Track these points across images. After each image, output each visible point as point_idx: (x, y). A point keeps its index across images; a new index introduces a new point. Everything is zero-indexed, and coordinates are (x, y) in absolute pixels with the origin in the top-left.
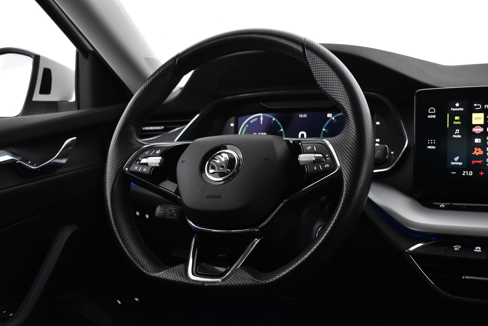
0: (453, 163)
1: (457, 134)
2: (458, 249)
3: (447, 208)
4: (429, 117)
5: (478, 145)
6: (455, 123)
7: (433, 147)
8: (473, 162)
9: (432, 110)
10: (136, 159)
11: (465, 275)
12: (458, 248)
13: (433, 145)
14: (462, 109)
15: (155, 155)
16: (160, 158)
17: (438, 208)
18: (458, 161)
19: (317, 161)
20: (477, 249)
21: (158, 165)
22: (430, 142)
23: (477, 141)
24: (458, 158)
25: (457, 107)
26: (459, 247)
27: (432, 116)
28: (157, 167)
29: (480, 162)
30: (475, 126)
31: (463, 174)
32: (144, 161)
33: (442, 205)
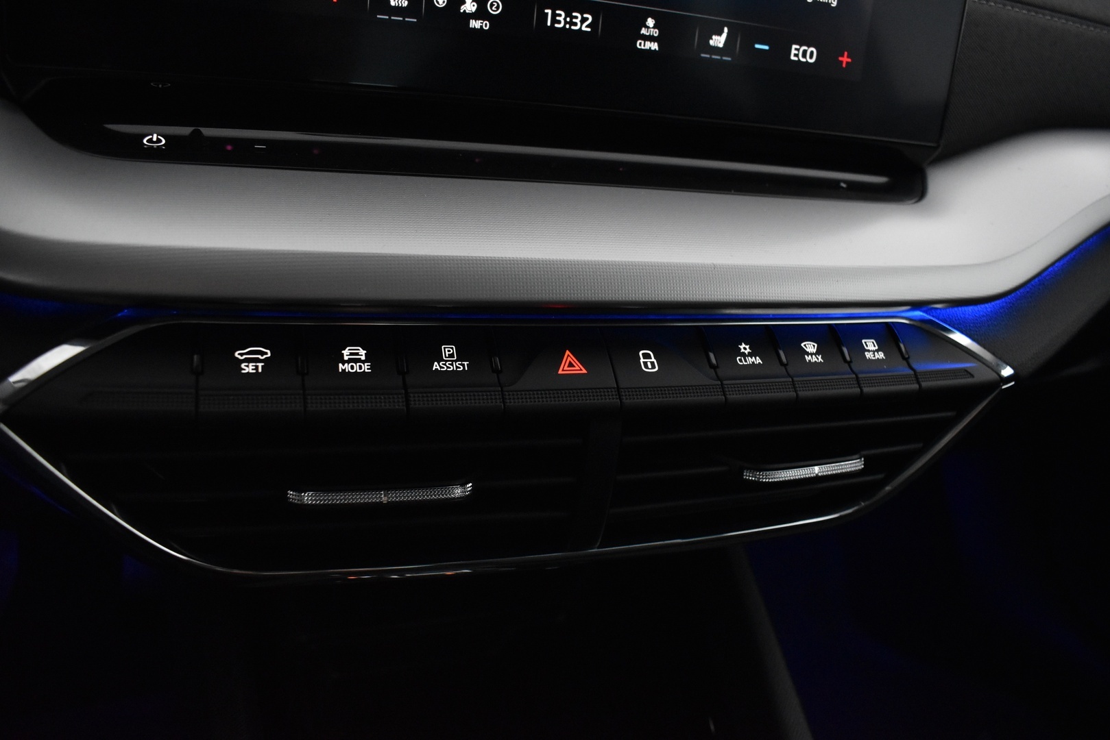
2: (260, 365)
3: (177, 153)
11: (300, 490)
12: (258, 360)
17: (132, 150)
20: (349, 361)
26: (263, 353)
33: (154, 138)
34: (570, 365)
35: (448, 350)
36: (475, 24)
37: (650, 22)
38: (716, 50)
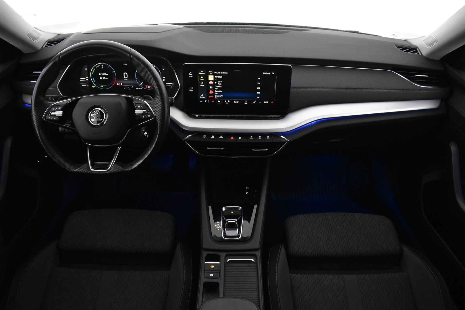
0: (201, 97)
1: (202, 85)
2: (205, 137)
4: (190, 76)
5: (211, 89)
6: (201, 79)
7: (192, 90)
8: (209, 97)
9: (191, 74)
10: (48, 113)
11: (208, 148)
13: (192, 89)
14: (204, 73)
15: (58, 110)
16: (62, 112)
17: (195, 118)
18: (203, 96)
19: (144, 113)
20: (212, 137)
21: (62, 115)
22: (191, 88)
23: (211, 87)
24: (203, 95)
25: (202, 73)
27: (191, 76)
28: (61, 116)
29: (212, 96)
30: (210, 81)
31: (205, 102)
32: (53, 113)
33: (197, 116)
34: (232, 138)
35: (221, 136)
36: (227, 103)
37: (246, 101)
38: (254, 103)
